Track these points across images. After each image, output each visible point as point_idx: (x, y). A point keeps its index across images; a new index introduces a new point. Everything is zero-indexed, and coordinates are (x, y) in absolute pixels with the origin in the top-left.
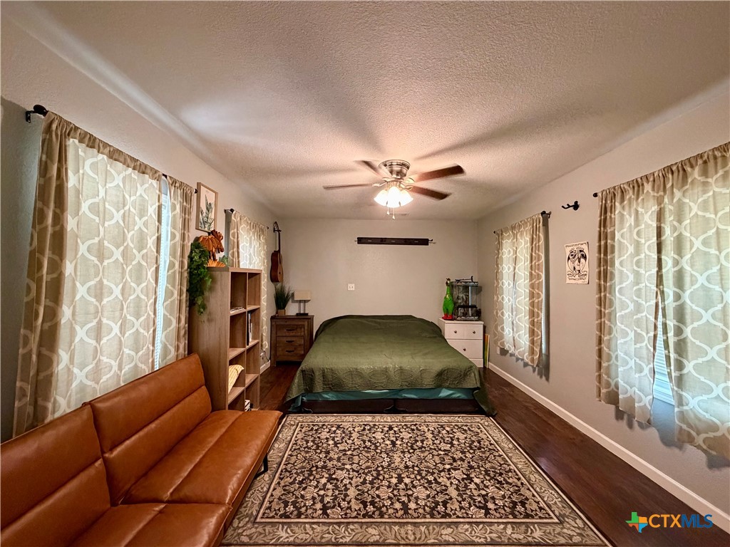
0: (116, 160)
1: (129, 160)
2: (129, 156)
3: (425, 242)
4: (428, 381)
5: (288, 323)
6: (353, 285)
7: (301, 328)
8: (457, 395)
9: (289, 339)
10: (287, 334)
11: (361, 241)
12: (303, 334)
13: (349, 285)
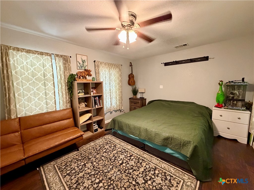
0: (29, 53)
1: (35, 52)
2: (34, 51)
3: (206, 59)
4: (158, 141)
5: (134, 101)
6: (162, 86)
7: (138, 103)
8: (177, 155)
9: (135, 107)
10: (134, 105)
11: (166, 64)
12: (139, 105)
13: (160, 86)
